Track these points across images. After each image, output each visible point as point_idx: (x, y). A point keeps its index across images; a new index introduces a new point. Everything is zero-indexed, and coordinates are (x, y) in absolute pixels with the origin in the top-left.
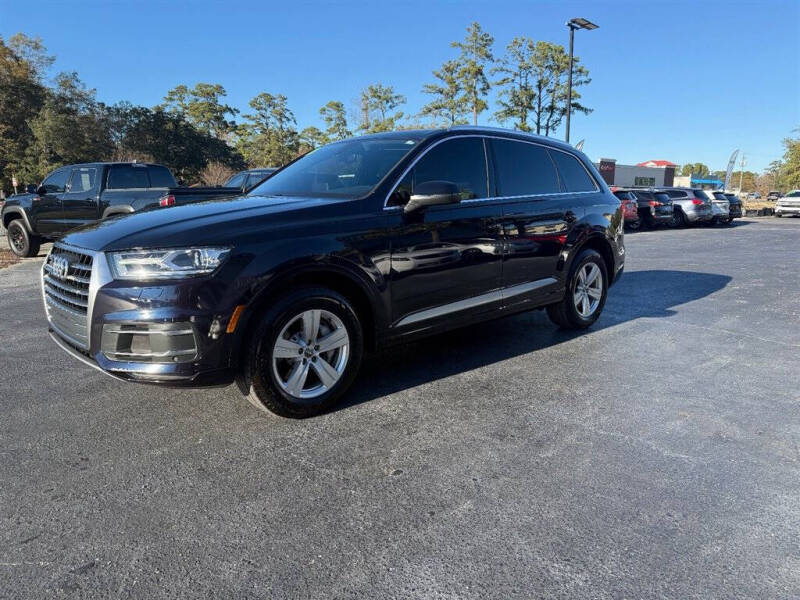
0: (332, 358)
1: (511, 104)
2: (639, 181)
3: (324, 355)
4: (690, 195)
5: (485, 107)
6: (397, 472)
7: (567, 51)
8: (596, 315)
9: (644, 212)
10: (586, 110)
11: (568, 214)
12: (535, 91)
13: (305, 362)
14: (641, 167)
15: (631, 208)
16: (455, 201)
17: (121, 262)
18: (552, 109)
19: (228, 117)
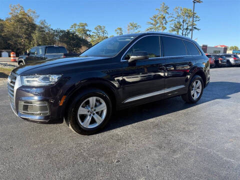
0: (100, 114)
1: (174, 28)
2: (215, 52)
3: (97, 113)
4: (233, 56)
5: (166, 28)
6: (118, 161)
7: (192, 11)
8: (199, 98)
9: (216, 62)
10: (198, 29)
11: (189, 63)
12: (182, 23)
13: (90, 115)
14: (216, 47)
15: (212, 61)
16: (147, 58)
17: (25, 79)
18: (187, 29)
19: (88, 33)
